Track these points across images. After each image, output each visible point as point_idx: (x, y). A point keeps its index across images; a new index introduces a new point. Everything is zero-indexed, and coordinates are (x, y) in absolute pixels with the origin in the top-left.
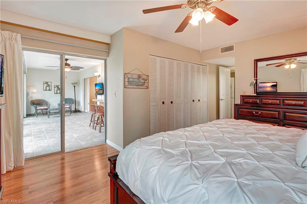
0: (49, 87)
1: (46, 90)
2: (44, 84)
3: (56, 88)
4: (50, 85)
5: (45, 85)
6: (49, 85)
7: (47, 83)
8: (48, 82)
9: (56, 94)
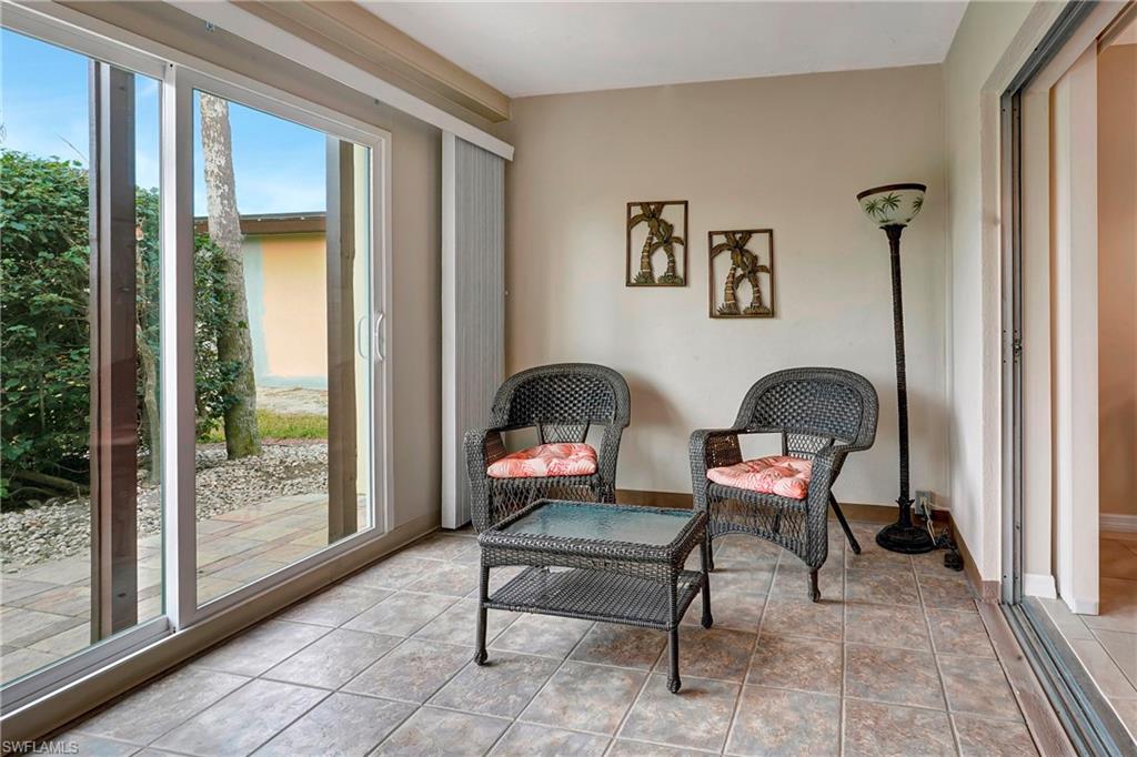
0: (671, 255)
1: (646, 280)
2: (632, 223)
3: (725, 262)
4: (678, 232)
5: (642, 232)
6: (670, 228)
7: (651, 212)
8: (661, 205)
9: (724, 315)
